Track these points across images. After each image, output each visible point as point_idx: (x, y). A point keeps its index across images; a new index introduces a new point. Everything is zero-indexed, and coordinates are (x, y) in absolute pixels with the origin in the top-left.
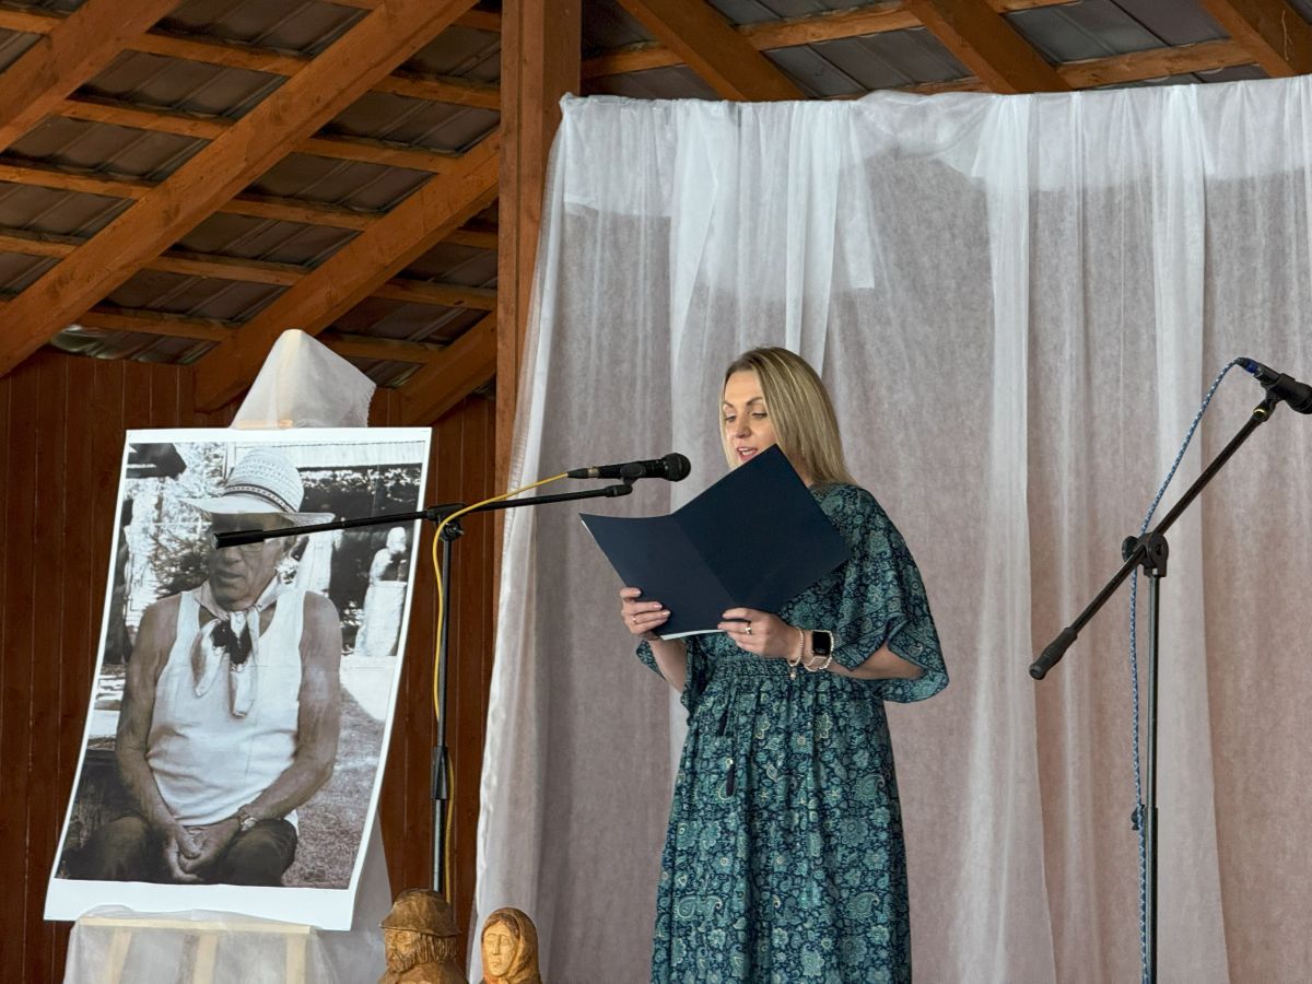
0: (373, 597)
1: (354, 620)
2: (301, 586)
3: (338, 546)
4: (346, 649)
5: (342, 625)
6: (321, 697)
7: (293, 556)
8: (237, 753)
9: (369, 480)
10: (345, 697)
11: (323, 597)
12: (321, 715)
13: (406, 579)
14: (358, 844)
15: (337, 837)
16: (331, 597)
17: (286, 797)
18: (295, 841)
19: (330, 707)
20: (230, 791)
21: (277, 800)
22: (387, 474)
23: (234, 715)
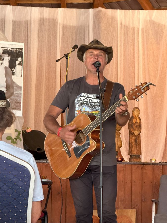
0: (17, 68)
2: (4, 65)
3: (10, 60)
5: (12, 72)
6: (9, 82)
7: (2, 60)
9: (14, 50)
13: (22, 65)
14: (21, 104)
15: (17, 103)
18: (9, 103)
22: (17, 49)
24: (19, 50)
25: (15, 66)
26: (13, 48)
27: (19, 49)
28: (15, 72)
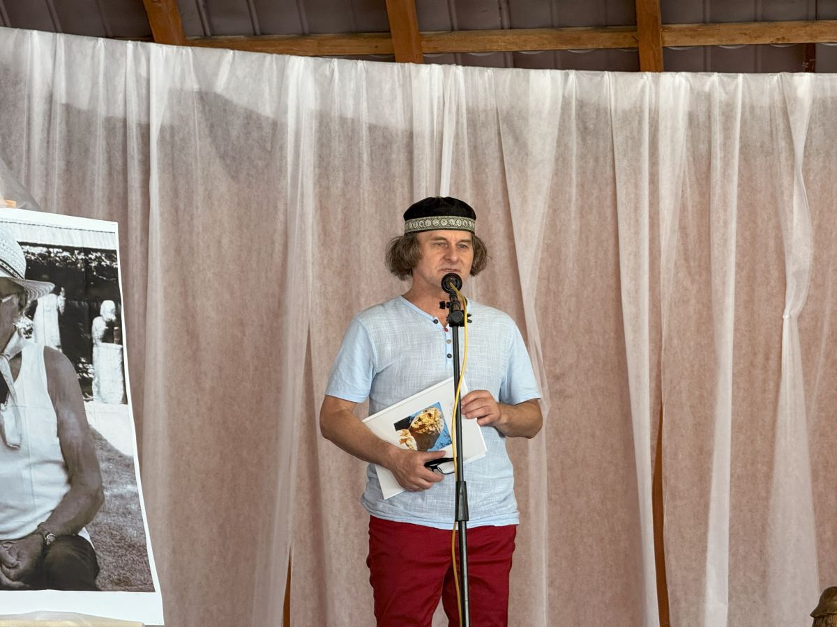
0: (98, 355)
1: (87, 373)
2: (39, 341)
3: (62, 310)
4: (86, 397)
5: (79, 377)
6: (75, 433)
7: (27, 316)
8: (21, 479)
9: (77, 259)
10: (96, 436)
11: (58, 352)
12: (80, 449)
13: (120, 342)
14: (147, 556)
15: (127, 550)
16: (64, 352)
17: (73, 517)
18: (93, 553)
19: (85, 444)
20: (24, 511)
21: (66, 520)
22: (90, 256)
23: (9, 447)
24: (99, 259)
25: (91, 345)
26: (70, 250)
27: (99, 254)
28: (91, 380)
